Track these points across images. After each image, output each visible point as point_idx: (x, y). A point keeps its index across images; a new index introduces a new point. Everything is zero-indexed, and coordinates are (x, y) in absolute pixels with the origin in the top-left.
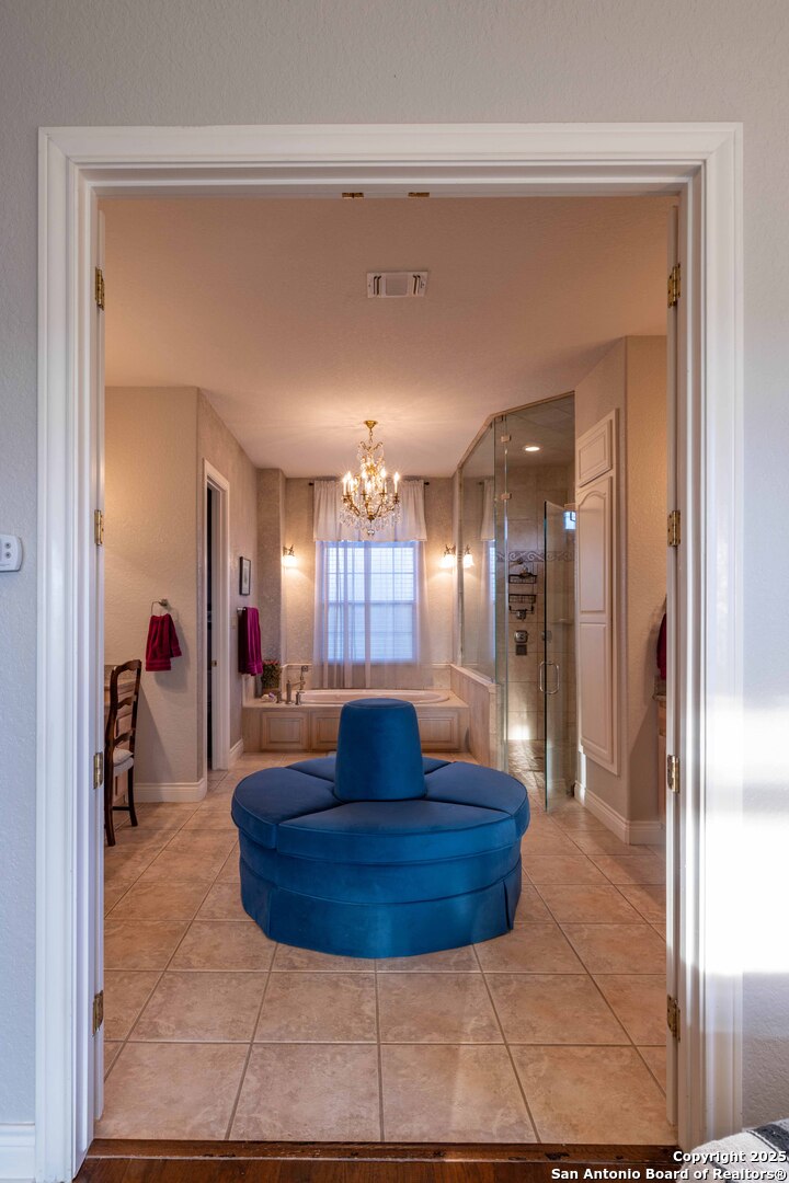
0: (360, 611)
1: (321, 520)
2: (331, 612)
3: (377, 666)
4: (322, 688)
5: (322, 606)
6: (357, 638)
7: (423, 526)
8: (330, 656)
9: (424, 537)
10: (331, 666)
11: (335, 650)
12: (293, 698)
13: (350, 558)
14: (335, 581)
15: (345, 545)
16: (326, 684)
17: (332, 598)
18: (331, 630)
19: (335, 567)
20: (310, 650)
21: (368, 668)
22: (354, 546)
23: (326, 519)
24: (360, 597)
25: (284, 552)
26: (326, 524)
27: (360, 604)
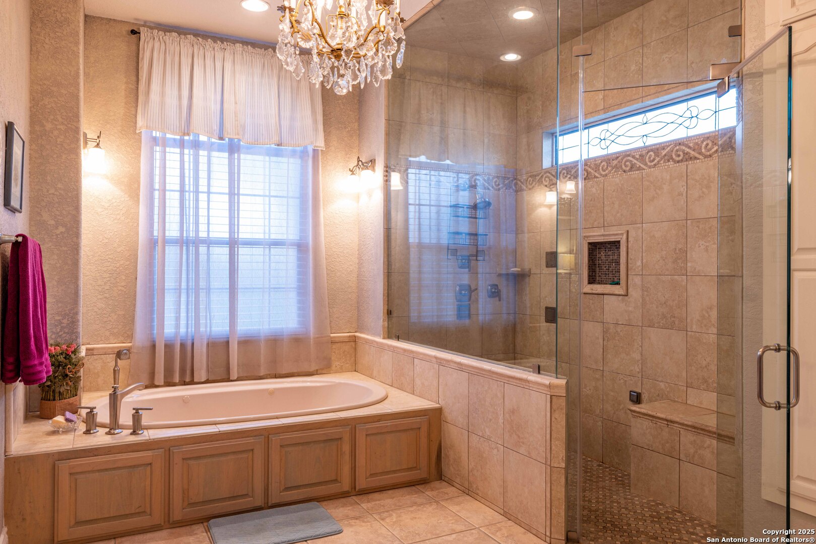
0: (221, 254)
1: (154, 96)
2: (172, 253)
3: (247, 343)
4: (152, 385)
5: (152, 243)
6: (214, 297)
7: (321, 127)
8: (169, 330)
9: (320, 143)
10: (169, 347)
11: (178, 319)
12: (125, 418)
13: (203, 167)
14: (177, 203)
15: (196, 145)
16: (160, 378)
17: (173, 231)
18: (170, 283)
19: (177, 180)
20: (130, 320)
21: (234, 348)
22: (210, 147)
23: (163, 94)
24: (221, 231)
25: (86, 143)
26: (162, 104)
27: (219, 242)
